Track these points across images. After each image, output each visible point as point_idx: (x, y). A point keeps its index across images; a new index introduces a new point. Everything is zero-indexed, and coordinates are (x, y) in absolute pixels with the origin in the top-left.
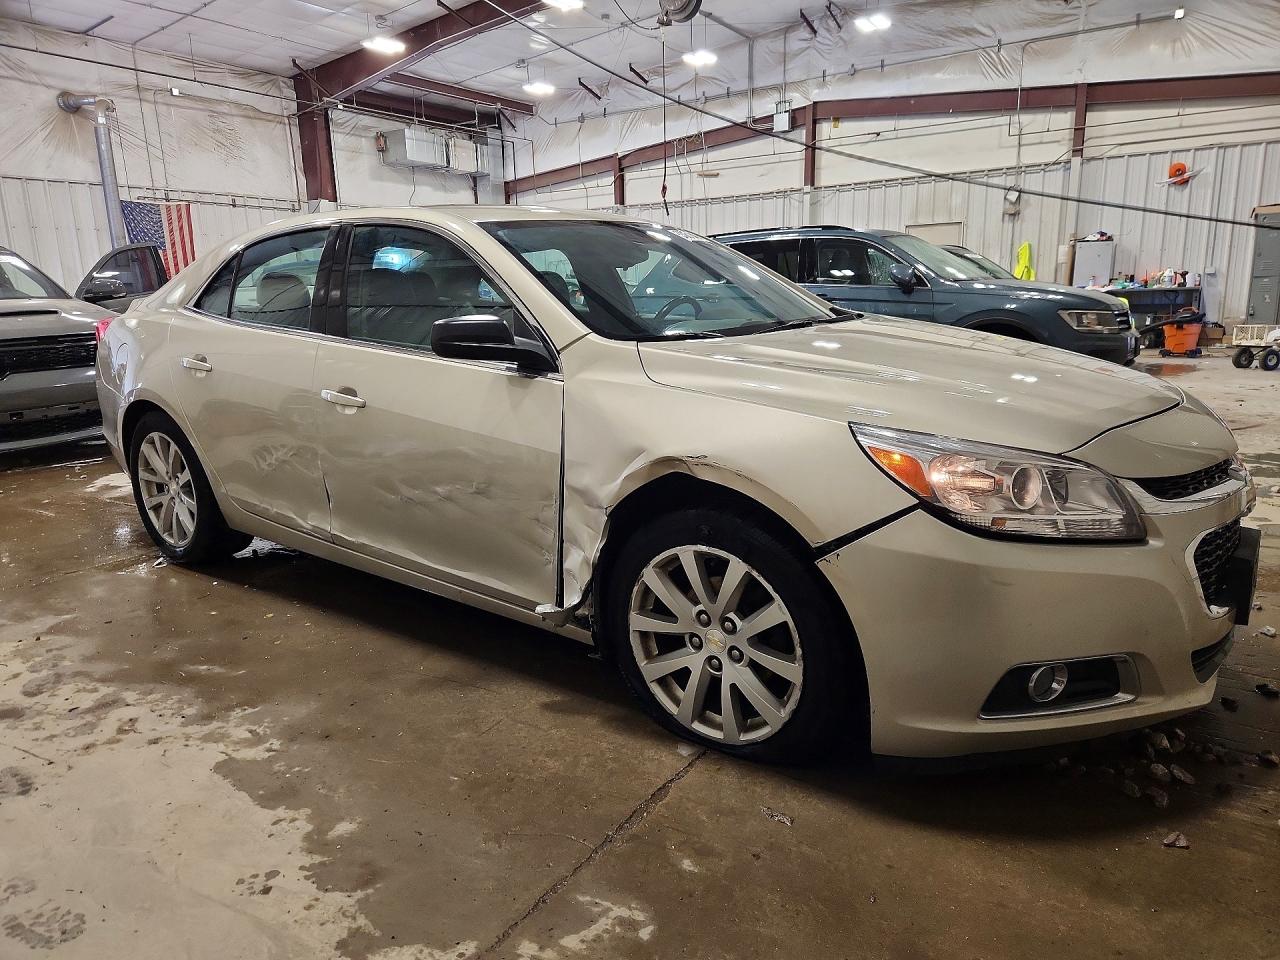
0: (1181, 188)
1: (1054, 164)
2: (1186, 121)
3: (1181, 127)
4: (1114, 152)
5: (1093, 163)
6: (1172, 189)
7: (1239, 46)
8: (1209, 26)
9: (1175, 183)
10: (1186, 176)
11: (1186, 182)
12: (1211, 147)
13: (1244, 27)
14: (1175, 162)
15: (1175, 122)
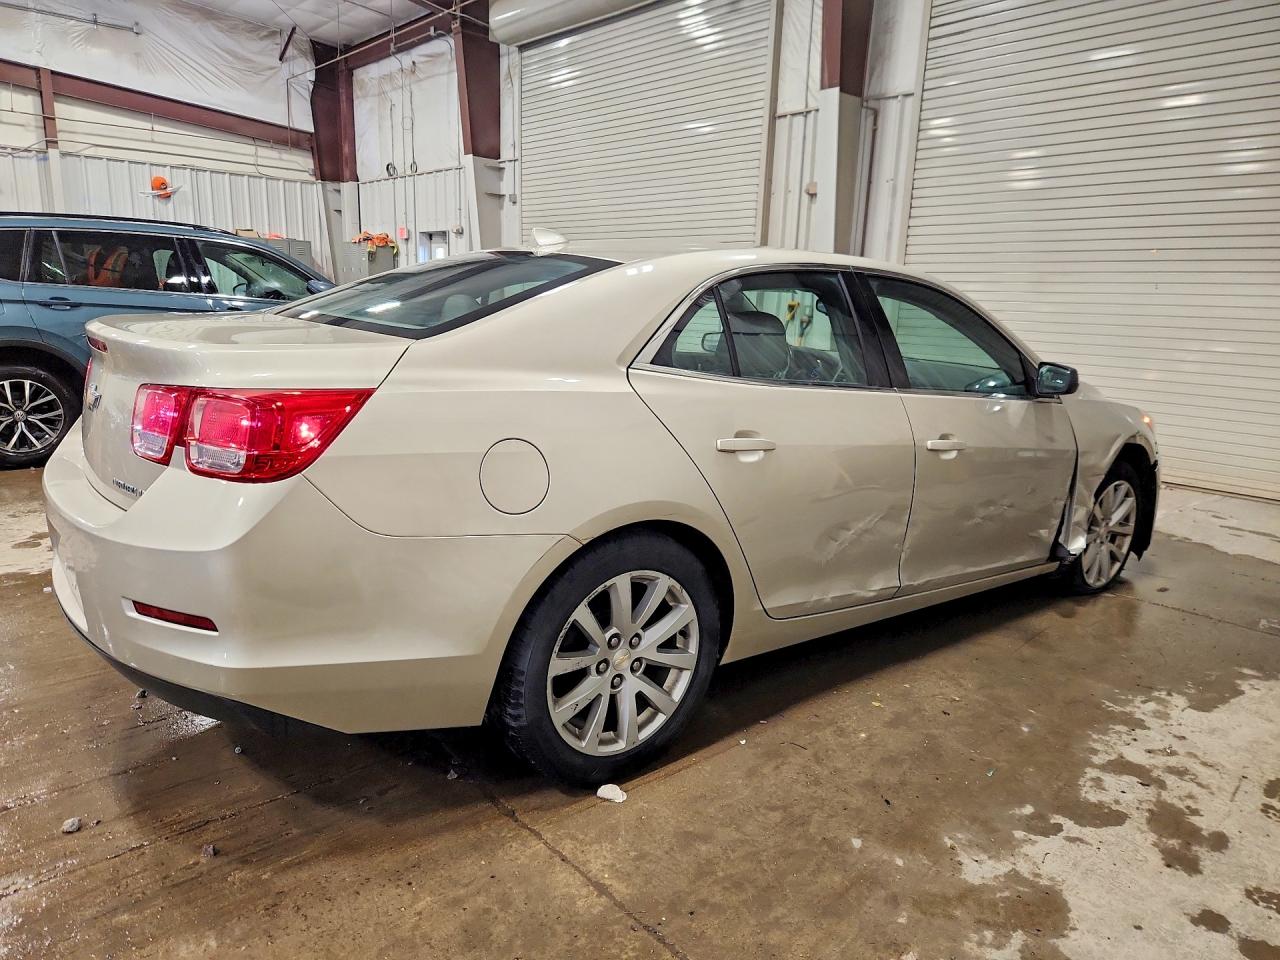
0: (164, 201)
1: (26, 150)
2: (157, 137)
3: (153, 142)
4: (91, 152)
5: (69, 158)
6: (157, 201)
7: (195, 78)
8: (166, 51)
9: (158, 196)
10: (169, 190)
11: (168, 197)
12: (184, 167)
13: (195, 62)
14: (155, 175)
15: (148, 135)
